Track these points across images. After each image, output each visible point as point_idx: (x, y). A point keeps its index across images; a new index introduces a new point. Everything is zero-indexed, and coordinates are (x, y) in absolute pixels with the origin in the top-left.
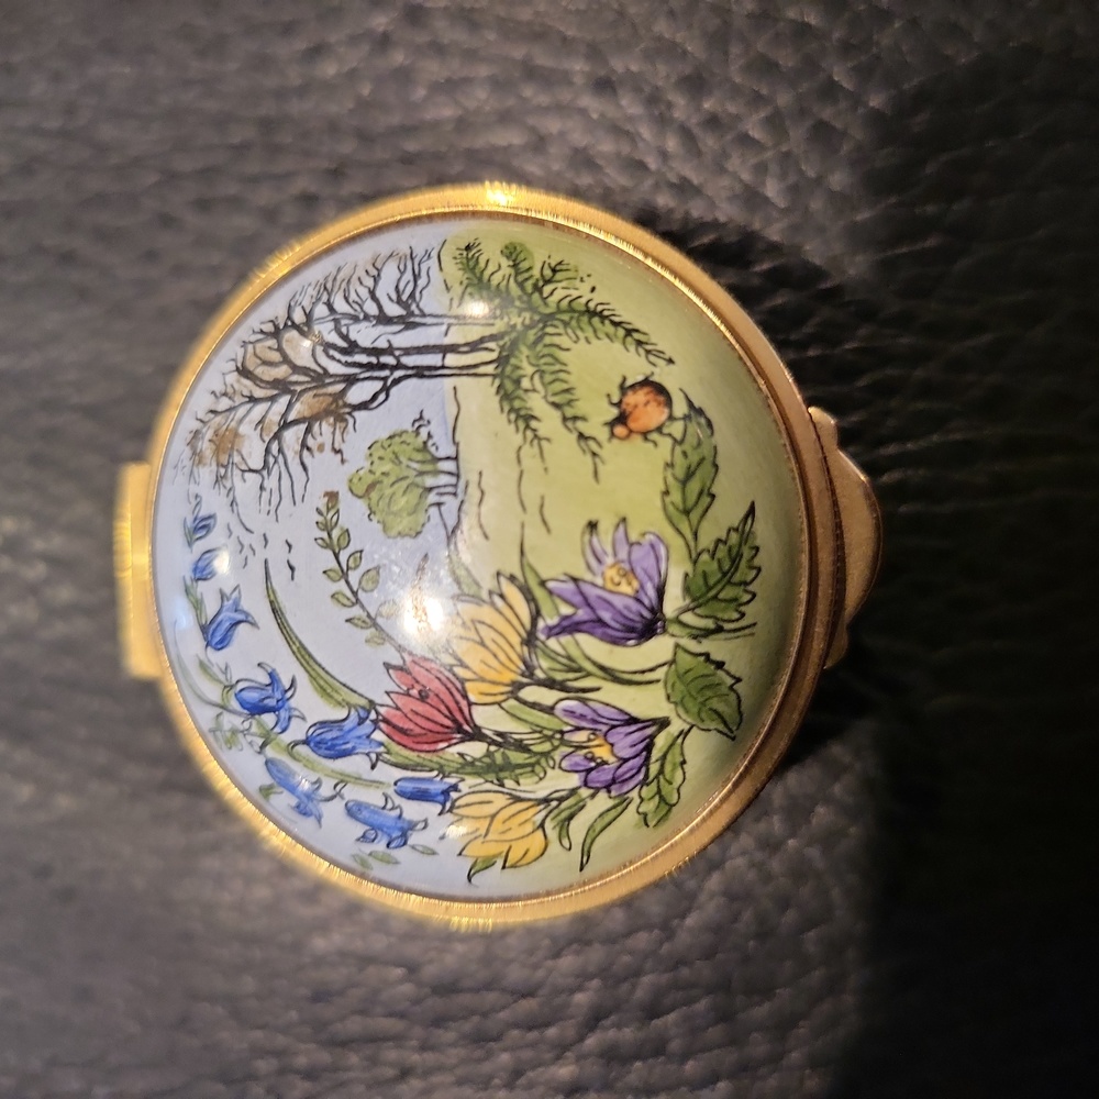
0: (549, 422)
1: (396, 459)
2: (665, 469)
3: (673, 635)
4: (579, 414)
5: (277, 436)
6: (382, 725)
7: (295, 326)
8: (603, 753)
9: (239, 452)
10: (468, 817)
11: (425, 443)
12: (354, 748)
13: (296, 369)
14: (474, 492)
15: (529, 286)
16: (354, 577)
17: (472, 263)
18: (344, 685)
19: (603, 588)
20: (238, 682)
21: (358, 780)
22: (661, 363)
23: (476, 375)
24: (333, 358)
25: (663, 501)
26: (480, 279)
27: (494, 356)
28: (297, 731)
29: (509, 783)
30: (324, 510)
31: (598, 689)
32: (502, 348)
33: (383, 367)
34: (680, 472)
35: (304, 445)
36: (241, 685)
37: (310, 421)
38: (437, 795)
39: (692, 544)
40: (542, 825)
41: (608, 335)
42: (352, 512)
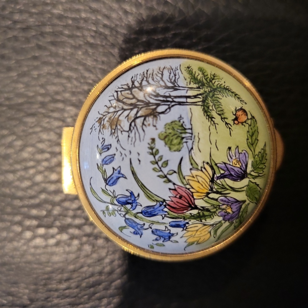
0: (218, 119)
1: (173, 129)
2: (247, 133)
3: (249, 178)
4: (226, 117)
5: (134, 121)
6: (167, 206)
7: (135, 87)
8: (229, 211)
9: (120, 125)
10: (190, 231)
11: (182, 124)
12: (157, 213)
13: (139, 101)
14: (197, 139)
15: (208, 80)
16: (160, 163)
17: (191, 72)
18: (156, 195)
19: (232, 166)
20: (117, 196)
21: (158, 223)
22: (244, 104)
23: (196, 105)
24: (151, 98)
25: (247, 141)
26: (194, 77)
27: (201, 100)
28: (139, 209)
29: (203, 221)
30: (150, 143)
31: (229, 193)
32: (203, 97)
33: (168, 101)
34: (251, 133)
35: (143, 124)
36: (119, 196)
37: (145, 117)
38: (182, 225)
39: (254, 153)
40: (210, 232)
41: (230, 95)
42: (160, 145)
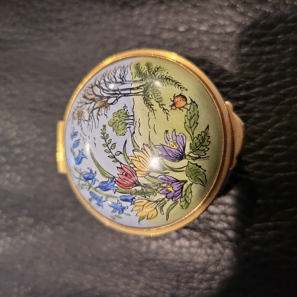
0: (156, 106)
1: (119, 117)
2: (185, 117)
3: (187, 159)
4: (164, 104)
5: (92, 112)
6: (117, 182)
7: (97, 85)
8: (170, 189)
9: (83, 116)
10: (137, 206)
11: (126, 112)
12: (110, 188)
13: (96, 95)
14: (138, 124)
15: (151, 73)
16: (110, 146)
17: (138, 68)
18: (108, 173)
19: (169, 147)
20: (83, 172)
21: (111, 196)
22: (184, 90)
23: (138, 95)
24: (105, 92)
25: (185, 125)
26: (140, 72)
27: (143, 90)
28: (97, 184)
29: (147, 197)
30: (102, 129)
31: (169, 173)
32: (145, 88)
33: (116, 94)
34: (189, 118)
35: (98, 114)
36: (84, 173)
37: (99, 108)
38: (130, 200)
39: (192, 136)
40: (156, 208)
41: (171, 84)
42: (109, 130)
